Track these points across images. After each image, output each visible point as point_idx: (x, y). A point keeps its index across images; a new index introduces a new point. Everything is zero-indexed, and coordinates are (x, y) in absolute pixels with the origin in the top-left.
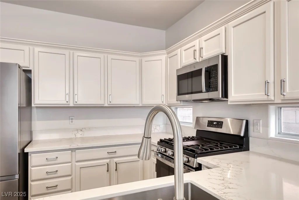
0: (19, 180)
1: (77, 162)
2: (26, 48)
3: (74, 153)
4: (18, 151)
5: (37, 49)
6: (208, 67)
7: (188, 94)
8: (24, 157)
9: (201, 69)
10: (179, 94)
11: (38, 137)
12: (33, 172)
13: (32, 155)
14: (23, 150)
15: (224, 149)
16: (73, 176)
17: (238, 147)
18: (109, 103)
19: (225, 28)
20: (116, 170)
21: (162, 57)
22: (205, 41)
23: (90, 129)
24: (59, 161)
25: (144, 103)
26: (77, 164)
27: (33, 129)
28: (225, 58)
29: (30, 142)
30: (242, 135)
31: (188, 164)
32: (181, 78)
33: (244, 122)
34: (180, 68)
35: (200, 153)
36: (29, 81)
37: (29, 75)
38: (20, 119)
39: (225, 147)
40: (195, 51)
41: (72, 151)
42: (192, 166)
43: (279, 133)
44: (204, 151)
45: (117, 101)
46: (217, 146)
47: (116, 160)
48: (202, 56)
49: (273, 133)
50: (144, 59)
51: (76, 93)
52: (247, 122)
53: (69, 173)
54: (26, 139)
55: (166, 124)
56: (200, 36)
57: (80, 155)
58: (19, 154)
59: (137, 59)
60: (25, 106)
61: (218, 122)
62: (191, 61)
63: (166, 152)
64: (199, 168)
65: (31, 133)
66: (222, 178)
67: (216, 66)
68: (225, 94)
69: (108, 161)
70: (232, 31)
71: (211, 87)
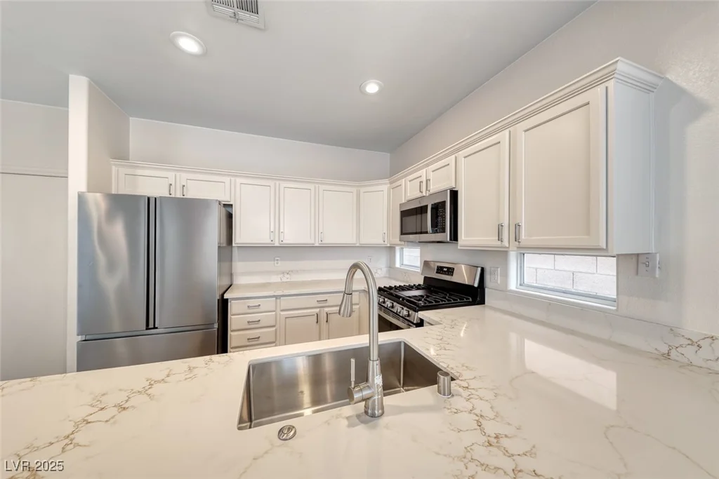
0: (218, 329)
1: (282, 311)
2: (227, 180)
3: (278, 300)
4: (218, 297)
5: (239, 180)
6: (435, 204)
7: (416, 233)
8: (224, 304)
9: (427, 206)
10: (402, 233)
11: (240, 280)
12: (234, 321)
13: (232, 301)
14: (223, 295)
15: (453, 301)
16: (277, 326)
17: (471, 300)
18: (320, 242)
19: (456, 157)
20: (327, 321)
21: (384, 187)
22: (433, 171)
23: (297, 272)
24: (262, 308)
25: (361, 243)
26: (282, 313)
27: (233, 271)
28: (454, 194)
29: (231, 286)
30: (476, 285)
31: (408, 318)
32: (405, 214)
33: (479, 269)
34: (404, 202)
35: (423, 306)
36: (230, 217)
37: (229, 209)
38: (220, 260)
39: (454, 300)
40: (421, 182)
41: (276, 298)
42: (412, 321)
43: (521, 285)
44: (428, 304)
45: (329, 240)
46: (445, 298)
47: (327, 310)
48: (429, 189)
49: (513, 285)
50: (362, 190)
51: (281, 230)
52: (483, 270)
53: (273, 324)
54: (226, 282)
55: (390, 267)
56: (428, 165)
57: (285, 303)
58: (218, 300)
59: (354, 190)
60: (224, 245)
61: (448, 268)
62: (417, 194)
63: (384, 302)
64: (420, 324)
65: (231, 275)
66: (440, 338)
67: (444, 203)
68: (455, 237)
69: (317, 310)
70: (462, 161)
71: (438, 226)
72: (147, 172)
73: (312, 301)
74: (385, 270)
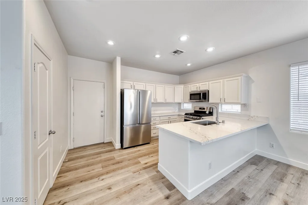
2: (144, 84)
5: (147, 84)
6: (203, 93)
7: (194, 100)
9: (201, 93)
10: (190, 99)
18: (165, 102)
19: (209, 83)
21: (182, 86)
22: (201, 85)
24: (156, 120)
25: (175, 102)
26: (161, 121)
28: (208, 91)
30: (212, 111)
32: (191, 95)
33: (212, 108)
34: (190, 91)
40: (197, 87)
41: (159, 117)
43: (221, 111)
48: (200, 89)
53: (158, 124)
56: (199, 83)
57: (162, 118)
59: (173, 87)
61: (203, 108)
62: (196, 90)
67: (206, 93)
68: (208, 101)
69: (168, 120)
70: (211, 84)
72: (126, 82)
73: (167, 118)
74: (178, 110)
